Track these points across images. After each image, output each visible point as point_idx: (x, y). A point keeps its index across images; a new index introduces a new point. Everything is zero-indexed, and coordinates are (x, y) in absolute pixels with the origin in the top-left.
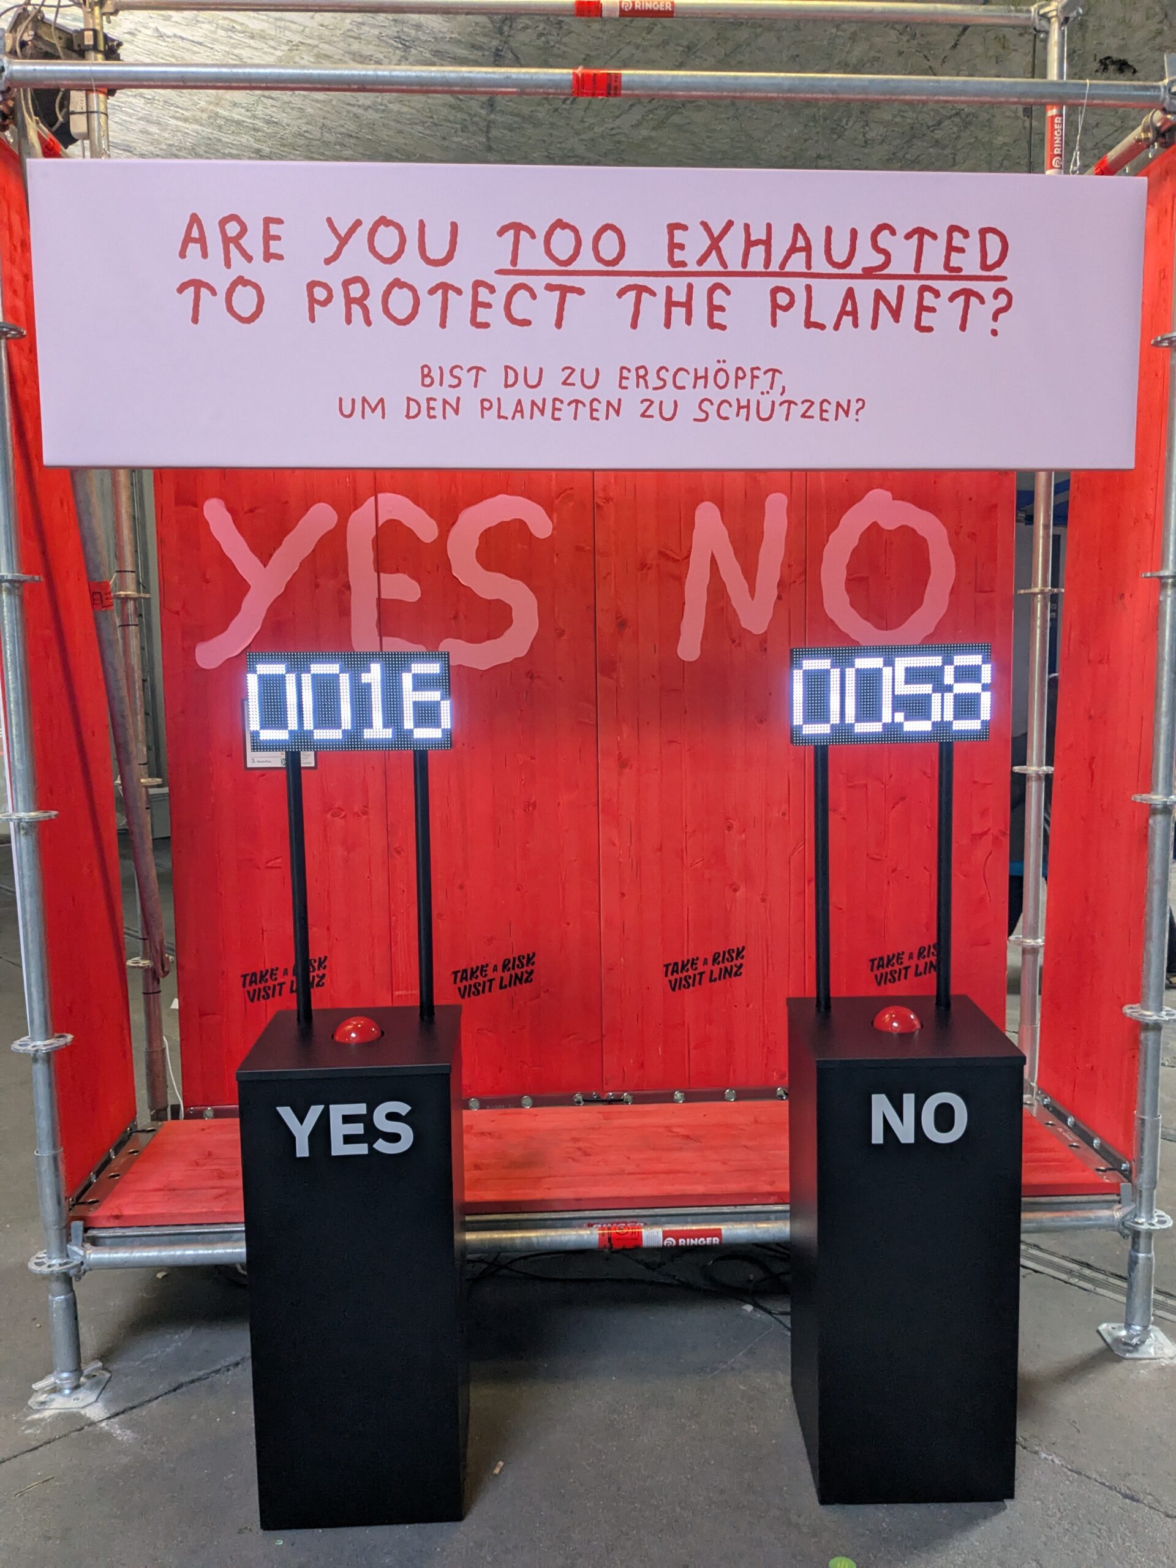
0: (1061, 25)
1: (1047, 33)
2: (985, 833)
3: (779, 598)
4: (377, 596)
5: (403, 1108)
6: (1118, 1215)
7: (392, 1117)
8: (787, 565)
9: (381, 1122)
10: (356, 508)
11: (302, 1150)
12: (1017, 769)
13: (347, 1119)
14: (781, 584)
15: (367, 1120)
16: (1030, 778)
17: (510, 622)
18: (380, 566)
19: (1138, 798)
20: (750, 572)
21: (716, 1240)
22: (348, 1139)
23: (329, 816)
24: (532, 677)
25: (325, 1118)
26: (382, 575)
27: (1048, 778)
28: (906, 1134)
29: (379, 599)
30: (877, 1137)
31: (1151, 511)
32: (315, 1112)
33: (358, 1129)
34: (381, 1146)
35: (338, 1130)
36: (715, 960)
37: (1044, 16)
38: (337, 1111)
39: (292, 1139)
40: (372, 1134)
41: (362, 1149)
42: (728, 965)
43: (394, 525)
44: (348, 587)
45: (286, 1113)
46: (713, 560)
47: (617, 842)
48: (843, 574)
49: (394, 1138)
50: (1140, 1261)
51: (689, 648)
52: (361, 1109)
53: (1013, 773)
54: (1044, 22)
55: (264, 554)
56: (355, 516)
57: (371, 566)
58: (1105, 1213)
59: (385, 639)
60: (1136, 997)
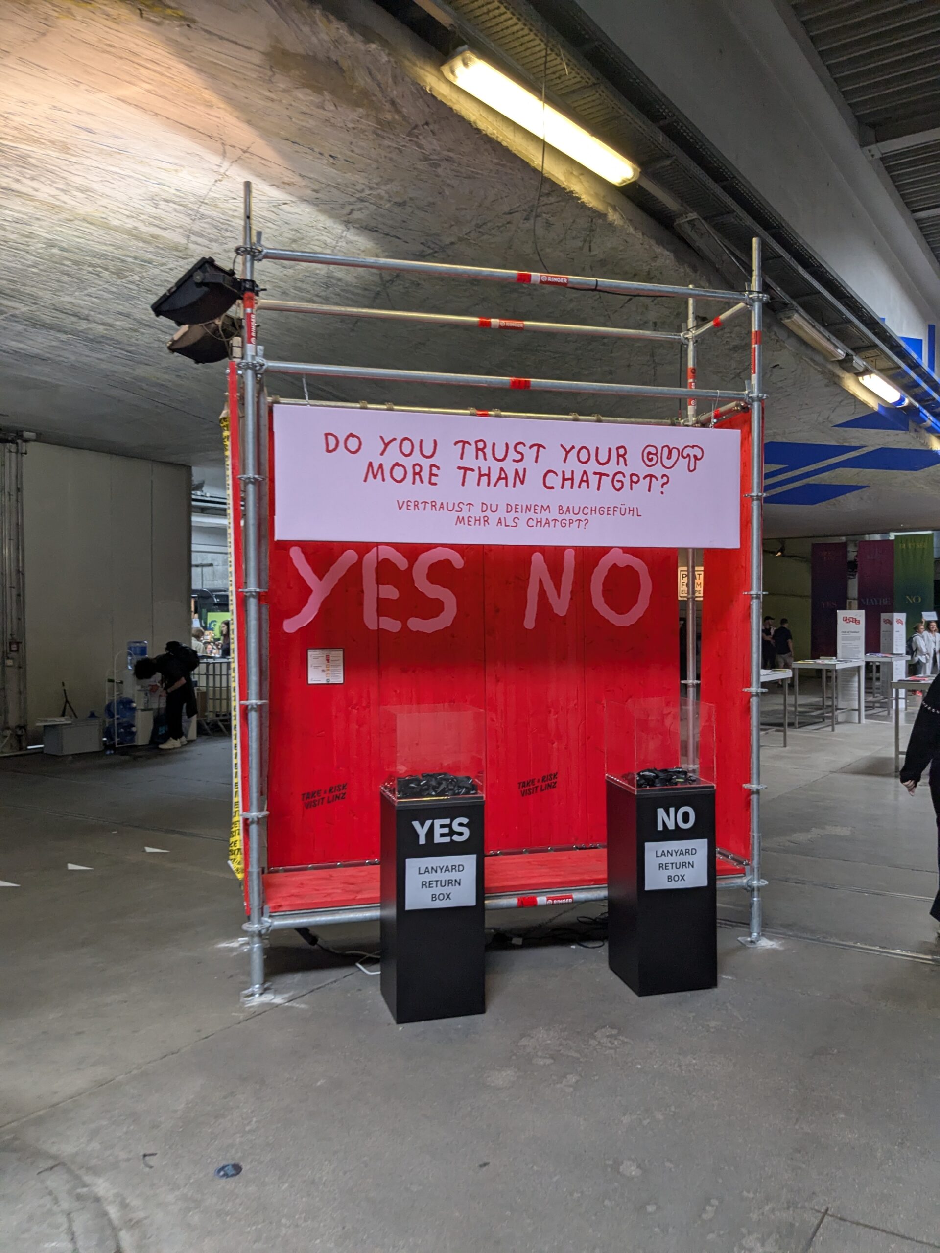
0: (694, 343)
1: (688, 345)
2: (669, 713)
3: (571, 599)
4: (376, 596)
5: (465, 821)
6: (745, 881)
7: (461, 824)
8: (575, 583)
9: (456, 827)
10: (368, 552)
11: (422, 841)
12: (683, 682)
13: (442, 826)
14: (572, 592)
15: (449, 826)
16: (689, 687)
17: (442, 610)
18: (378, 582)
19: (746, 690)
20: (558, 586)
21: (570, 900)
22: (442, 835)
23: (350, 708)
24: (453, 637)
25: (432, 827)
26: (380, 586)
27: (698, 685)
28: (671, 826)
29: (378, 598)
30: (660, 827)
31: (744, 565)
32: (428, 823)
33: (446, 830)
34: (456, 838)
35: (438, 831)
36: (543, 780)
37: (687, 338)
38: (438, 823)
39: (417, 836)
40: (452, 833)
41: (447, 840)
42: (549, 782)
43: (386, 561)
44: (363, 592)
45: (416, 824)
46: (540, 580)
47: (495, 719)
48: (601, 588)
49: (461, 834)
50: (755, 903)
51: (529, 622)
52: (447, 821)
53: (681, 684)
54: (686, 341)
55: (320, 574)
56: (367, 556)
57: (374, 582)
58: (739, 881)
59: (381, 618)
60: (748, 781)
